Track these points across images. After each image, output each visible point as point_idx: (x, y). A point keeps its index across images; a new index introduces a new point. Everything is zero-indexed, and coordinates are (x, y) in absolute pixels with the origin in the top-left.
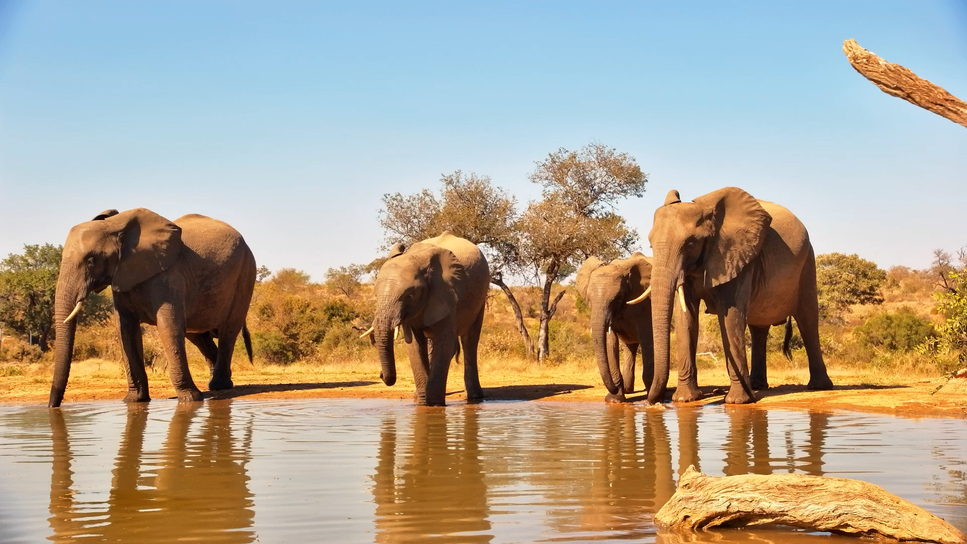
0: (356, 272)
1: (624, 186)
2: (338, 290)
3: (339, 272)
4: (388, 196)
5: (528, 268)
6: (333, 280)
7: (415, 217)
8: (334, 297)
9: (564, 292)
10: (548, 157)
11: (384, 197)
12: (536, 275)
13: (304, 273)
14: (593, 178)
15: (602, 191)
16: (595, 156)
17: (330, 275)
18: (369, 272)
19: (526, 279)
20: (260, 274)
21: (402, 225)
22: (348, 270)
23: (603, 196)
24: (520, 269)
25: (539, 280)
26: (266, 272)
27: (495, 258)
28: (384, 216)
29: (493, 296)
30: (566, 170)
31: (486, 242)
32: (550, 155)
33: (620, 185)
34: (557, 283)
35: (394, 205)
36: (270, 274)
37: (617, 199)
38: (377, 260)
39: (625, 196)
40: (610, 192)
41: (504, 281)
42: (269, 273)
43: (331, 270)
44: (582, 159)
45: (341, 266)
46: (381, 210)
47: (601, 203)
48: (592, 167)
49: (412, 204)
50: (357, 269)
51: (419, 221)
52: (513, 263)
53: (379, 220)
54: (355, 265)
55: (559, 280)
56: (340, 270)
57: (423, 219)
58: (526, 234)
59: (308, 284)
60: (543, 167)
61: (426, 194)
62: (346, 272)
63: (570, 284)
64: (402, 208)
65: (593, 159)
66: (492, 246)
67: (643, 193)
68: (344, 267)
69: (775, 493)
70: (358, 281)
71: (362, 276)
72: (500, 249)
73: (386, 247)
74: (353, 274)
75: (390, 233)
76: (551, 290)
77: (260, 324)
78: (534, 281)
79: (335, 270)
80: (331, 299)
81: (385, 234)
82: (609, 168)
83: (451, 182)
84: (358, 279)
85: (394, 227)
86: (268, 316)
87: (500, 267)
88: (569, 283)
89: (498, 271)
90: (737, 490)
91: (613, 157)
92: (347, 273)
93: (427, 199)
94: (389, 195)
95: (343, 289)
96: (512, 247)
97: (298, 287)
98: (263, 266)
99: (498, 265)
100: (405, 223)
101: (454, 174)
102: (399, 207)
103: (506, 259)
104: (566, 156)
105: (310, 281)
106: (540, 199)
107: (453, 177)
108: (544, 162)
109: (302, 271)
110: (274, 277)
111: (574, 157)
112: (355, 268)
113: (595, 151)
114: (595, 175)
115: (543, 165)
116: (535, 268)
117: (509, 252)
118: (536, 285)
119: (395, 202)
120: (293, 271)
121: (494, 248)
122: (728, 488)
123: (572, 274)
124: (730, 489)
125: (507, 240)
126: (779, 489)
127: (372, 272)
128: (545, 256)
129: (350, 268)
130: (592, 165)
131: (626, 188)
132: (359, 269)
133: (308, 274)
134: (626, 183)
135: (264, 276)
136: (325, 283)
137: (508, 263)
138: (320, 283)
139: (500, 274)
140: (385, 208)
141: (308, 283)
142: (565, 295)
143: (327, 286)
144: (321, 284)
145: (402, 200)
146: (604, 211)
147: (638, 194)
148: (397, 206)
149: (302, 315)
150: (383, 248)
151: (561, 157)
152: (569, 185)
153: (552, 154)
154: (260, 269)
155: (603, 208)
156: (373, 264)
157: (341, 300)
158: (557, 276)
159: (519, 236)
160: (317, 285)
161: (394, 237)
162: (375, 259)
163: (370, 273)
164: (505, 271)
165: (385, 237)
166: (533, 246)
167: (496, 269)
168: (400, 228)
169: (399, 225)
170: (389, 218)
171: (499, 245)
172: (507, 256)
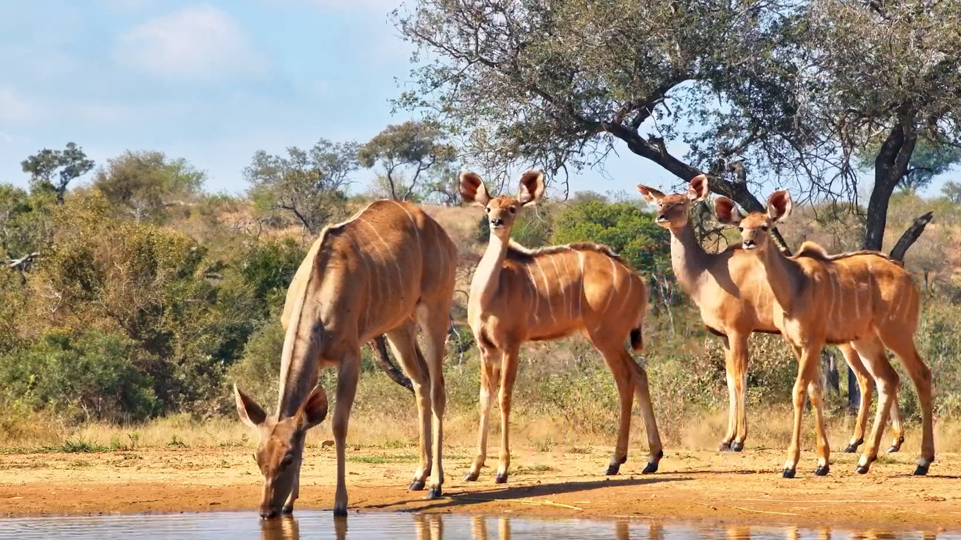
0: (336, 165)
2: (283, 213)
3: (284, 162)
5: (821, 151)
6: (270, 186)
8: (272, 232)
9: (928, 217)
12: (846, 170)
13: (187, 165)
17: (262, 173)
18: (370, 164)
19: (816, 181)
20: (62, 168)
21: (461, 33)
22: (310, 158)
24: (798, 155)
25: (855, 183)
26: (78, 162)
27: (727, 121)
31: (699, 77)
34: (906, 193)
36: (91, 166)
38: (392, 128)
41: (751, 188)
42: (87, 165)
43: (261, 157)
45: (291, 146)
50: (335, 156)
52: (778, 137)
53: (397, 20)
54: (329, 145)
55: (913, 184)
56: (288, 158)
58: (816, 53)
59: (198, 195)
62: (305, 162)
63: (945, 195)
66: (717, 88)
68: (301, 149)
70: (341, 188)
71: (351, 175)
73: (418, 95)
74: (325, 169)
75: (430, 56)
76: (889, 213)
77: (61, 309)
78: (837, 187)
79: (273, 159)
80: (263, 242)
81: (414, 59)
84: (338, 184)
85: (438, 38)
86: (86, 286)
87: (739, 151)
88: (943, 190)
89: (735, 159)
92: (309, 168)
95: (297, 209)
96: (775, 92)
97: (171, 205)
98: (71, 145)
99: (737, 143)
100: (471, 27)
103: (755, 124)
105: (203, 187)
109: (182, 161)
110: (102, 176)
112: (329, 151)
116: (840, 152)
117: (766, 106)
118: (845, 199)
120: (157, 159)
121: (723, 94)
123: (952, 165)
125: (760, 70)
127: (379, 163)
128: (873, 114)
129: (317, 151)
132: (340, 156)
133: (199, 168)
135: (72, 172)
136: (246, 196)
137: (764, 137)
138: (232, 194)
141: (197, 192)
142: (930, 226)
143: (253, 203)
144: (235, 196)
149: (182, 284)
150: (409, 100)
154: (62, 154)
156: (380, 142)
157: (291, 243)
158: (907, 173)
159: (795, 60)
160: (225, 198)
161: (440, 66)
162: (384, 128)
163: (373, 168)
164: (754, 161)
165: (416, 66)
166: (838, 86)
167: (728, 153)
168: (456, 41)
169: (454, 30)
170: (425, 11)
171: (737, 85)
172: (760, 116)
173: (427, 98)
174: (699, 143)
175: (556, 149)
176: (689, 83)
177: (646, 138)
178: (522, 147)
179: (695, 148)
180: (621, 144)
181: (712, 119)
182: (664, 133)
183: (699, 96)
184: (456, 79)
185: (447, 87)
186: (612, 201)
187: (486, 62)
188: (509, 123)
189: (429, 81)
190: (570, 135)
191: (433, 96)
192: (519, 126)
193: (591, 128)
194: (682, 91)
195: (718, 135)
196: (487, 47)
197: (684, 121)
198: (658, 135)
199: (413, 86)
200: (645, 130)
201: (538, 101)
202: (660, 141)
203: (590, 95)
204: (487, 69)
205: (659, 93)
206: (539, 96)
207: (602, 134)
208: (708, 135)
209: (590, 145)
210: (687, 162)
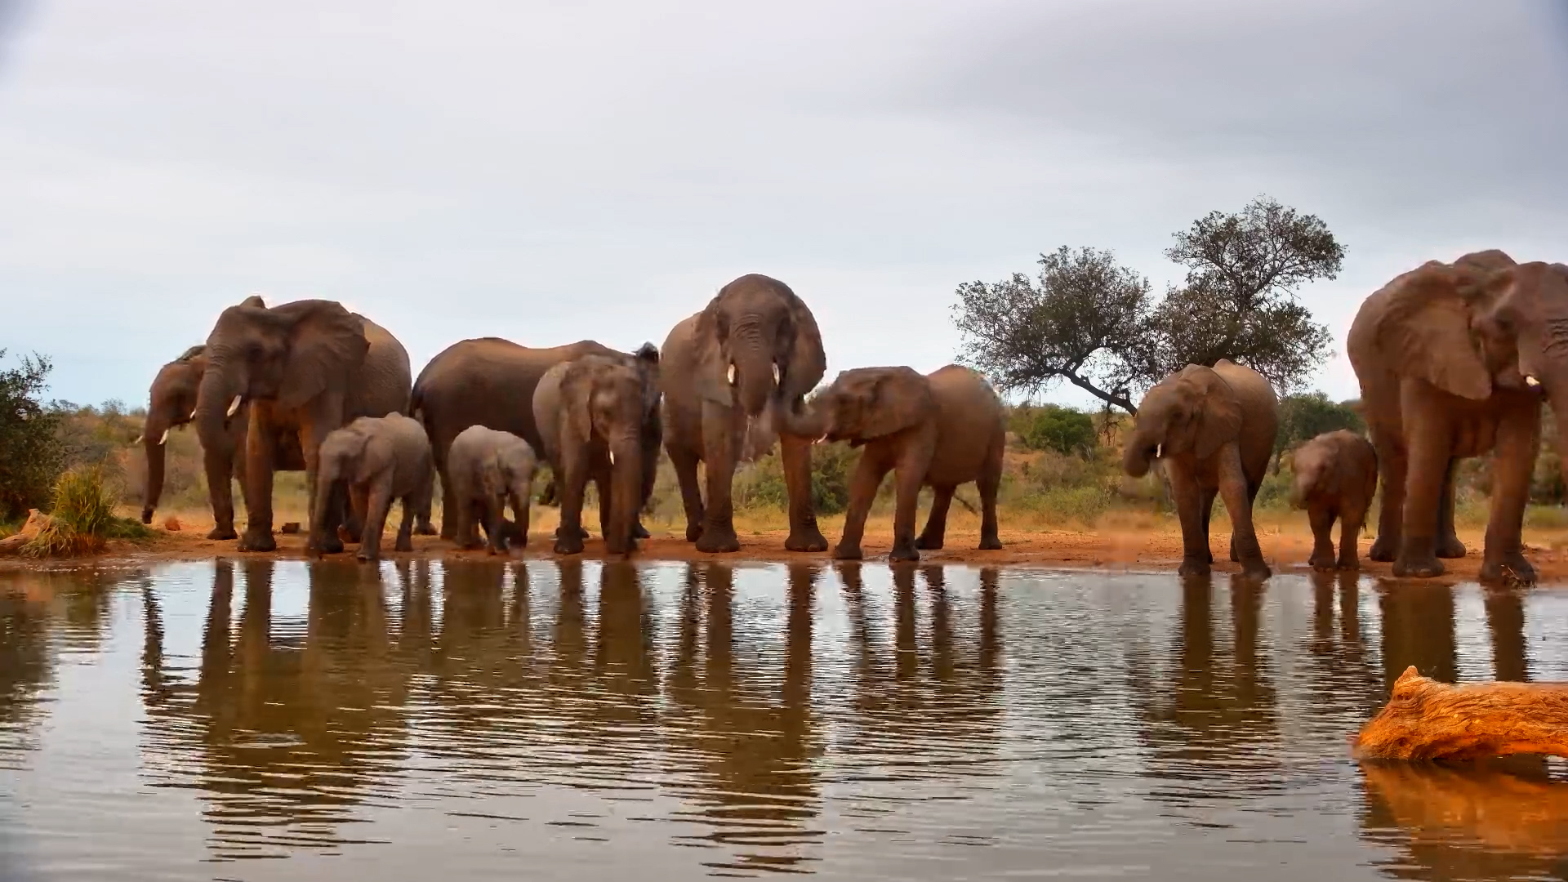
1: (1310, 263)
4: (964, 286)
7: (1004, 314)
10: (1195, 226)
11: (960, 288)
14: (1262, 253)
15: (1275, 271)
16: (1265, 221)
21: (986, 326)
23: (1278, 278)
27: (1120, 368)
28: (961, 314)
29: (1116, 423)
30: (1221, 243)
32: (1198, 223)
33: (1302, 263)
35: (975, 298)
37: (1298, 283)
39: (1310, 277)
40: (1287, 273)
41: (1132, 402)
44: (1244, 227)
46: (956, 305)
47: (1274, 289)
48: (1260, 237)
49: (1000, 295)
51: (1011, 320)
52: (1146, 376)
53: (953, 320)
57: (1015, 316)
58: (1164, 335)
60: (1188, 240)
61: (1017, 279)
64: (986, 302)
65: (1262, 227)
66: (1114, 353)
67: (1337, 274)
69: (1541, 709)
72: (1126, 357)
73: (965, 356)
75: (971, 337)
81: (963, 339)
82: (1287, 240)
83: (1054, 264)
85: (975, 328)
87: (1125, 383)
89: (1124, 387)
90: (1482, 703)
91: (1291, 222)
93: (1020, 287)
94: (966, 284)
96: (1143, 354)
99: (1125, 379)
100: (991, 323)
101: (1058, 252)
102: (982, 301)
103: (1134, 370)
104: (1221, 222)
106: (1183, 286)
107: (1057, 257)
108: (1188, 232)
111: (1232, 222)
113: (1265, 214)
114: (1265, 249)
115: (1189, 238)
117: (1140, 361)
119: (976, 294)
121: (1118, 355)
122: (1468, 700)
124: (1471, 702)
125: (1136, 343)
126: (1548, 705)
130: (1261, 234)
131: (1311, 267)
134: (1312, 259)
137: (1138, 376)
139: (1126, 391)
140: (961, 303)
145: (984, 291)
146: (1279, 300)
147: (1330, 274)
148: (978, 299)
151: (1214, 225)
152: (1228, 264)
153: (1200, 220)
155: (1277, 296)
159: (1153, 338)
161: (976, 342)
164: (1133, 388)
165: (963, 342)
166: (1174, 352)
167: (1121, 384)
168: (984, 329)
169: (983, 324)
170: (968, 316)
171: (1125, 350)
172: (1136, 366)
173: (970, 358)
174: (1106, 379)
175: (1034, 382)
176: (1101, 349)
177: (1080, 377)
178: (1017, 381)
179: (1104, 382)
180: (1067, 380)
181: (1113, 367)
182: (1089, 374)
183: (1106, 355)
184: (984, 348)
185: (979, 352)
186: (1062, 408)
187: (999, 340)
188: (1011, 369)
189: (971, 349)
190: (1041, 375)
191: (973, 357)
192: (1015, 371)
193: (1052, 372)
194: (1098, 354)
195: (1116, 375)
196: (997, 333)
197: (1098, 368)
198: (1086, 376)
199: (962, 352)
200: (1079, 373)
201: (1026, 358)
202: (1087, 378)
203: (1051, 355)
204: (999, 343)
205: (1087, 355)
206: (1025, 356)
207: (1057, 375)
208: (1111, 375)
209: (1052, 379)
210: (1100, 389)
